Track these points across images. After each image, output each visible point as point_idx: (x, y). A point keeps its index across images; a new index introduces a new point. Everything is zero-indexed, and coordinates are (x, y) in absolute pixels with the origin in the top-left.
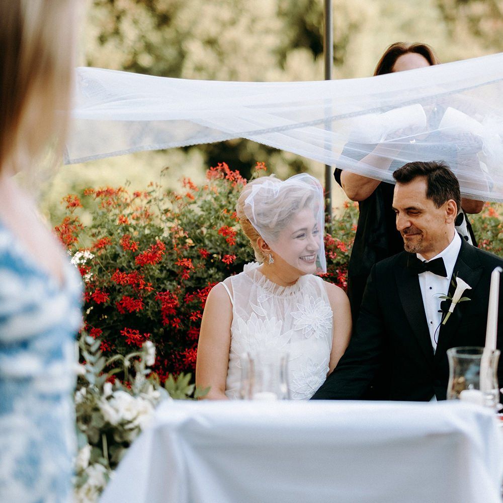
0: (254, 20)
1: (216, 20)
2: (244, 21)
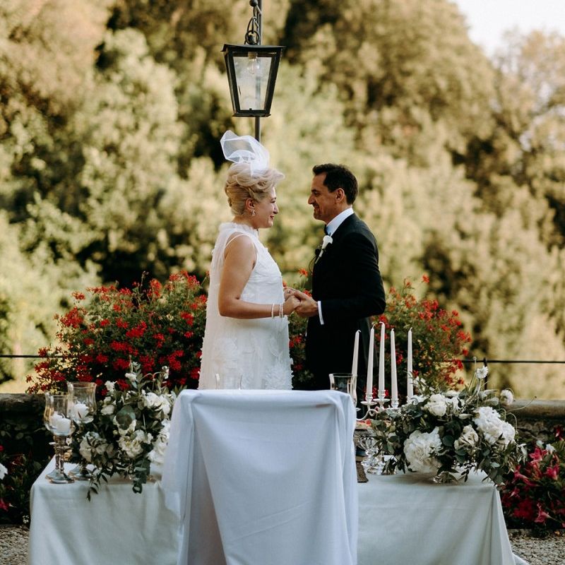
0: (155, 126)
1: (118, 126)
2: (145, 127)
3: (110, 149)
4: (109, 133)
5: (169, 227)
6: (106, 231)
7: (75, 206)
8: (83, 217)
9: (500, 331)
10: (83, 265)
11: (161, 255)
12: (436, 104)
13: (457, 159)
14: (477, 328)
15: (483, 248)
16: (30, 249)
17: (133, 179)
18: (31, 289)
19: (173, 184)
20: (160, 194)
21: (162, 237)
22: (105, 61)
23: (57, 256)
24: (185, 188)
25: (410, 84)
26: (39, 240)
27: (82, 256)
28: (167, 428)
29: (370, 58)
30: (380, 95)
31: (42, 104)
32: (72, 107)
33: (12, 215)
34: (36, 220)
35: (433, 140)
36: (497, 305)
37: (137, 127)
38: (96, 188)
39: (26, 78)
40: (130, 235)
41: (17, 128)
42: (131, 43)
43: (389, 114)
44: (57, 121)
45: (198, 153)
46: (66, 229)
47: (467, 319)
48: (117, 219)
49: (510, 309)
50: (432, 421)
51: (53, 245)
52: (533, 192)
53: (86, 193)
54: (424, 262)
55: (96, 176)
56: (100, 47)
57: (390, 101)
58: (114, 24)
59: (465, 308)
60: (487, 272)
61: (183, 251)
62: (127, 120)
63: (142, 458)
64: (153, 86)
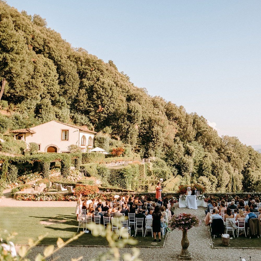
3: (176, 154)
4: (176, 152)
5: (183, 162)
6: (176, 163)
7: (172, 160)
8: (174, 161)
9: (220, 173)
10: (173, 167)
11: (182, 165)
12: (214, 145)
13: (216, 151)
14: (218, 173)
15: (218, 164)
16: (167, 165)
17: (179, 157)
18: (168, 170)
19: (183, 157)
20: (182, 158)
21: (182, 163)
22: (175, 141)
23: (171, 166)
24: (185, 158)
25: (211, 143)
26: (169, 164)
27: (173, 166)
28: (186, 197)
29: (206, 140)
30: (207, 144)
31: (168, 146)
32: (171, 146)
33: (166, 161)
34: (168, 162)
35: (213, 149)
36: (220, 170)
37: (179, 151)
38: (175, 158)
39: (166, 143)
40: (179, 163)
41: (165, 149)
42: (178, 138)
43: (208, 146)
44: (170, 148)
45: (186, 154)
46: (171, 163)
47: (216, 172)
48: (177, 161)
49: (221, 171)
50: (200, 197)
51: (170, 164)
52: (225, 155)
53: (174, 158)
54: (212, 165)
55: (175, 157)
56: (174, 139)
57: (208, 145)
58: (176, 136)
59: (216, 171)
60: (219, 167)
61: (184, 165)
62: (178, 150)
63: (185, 199)
64: (181, 146)
